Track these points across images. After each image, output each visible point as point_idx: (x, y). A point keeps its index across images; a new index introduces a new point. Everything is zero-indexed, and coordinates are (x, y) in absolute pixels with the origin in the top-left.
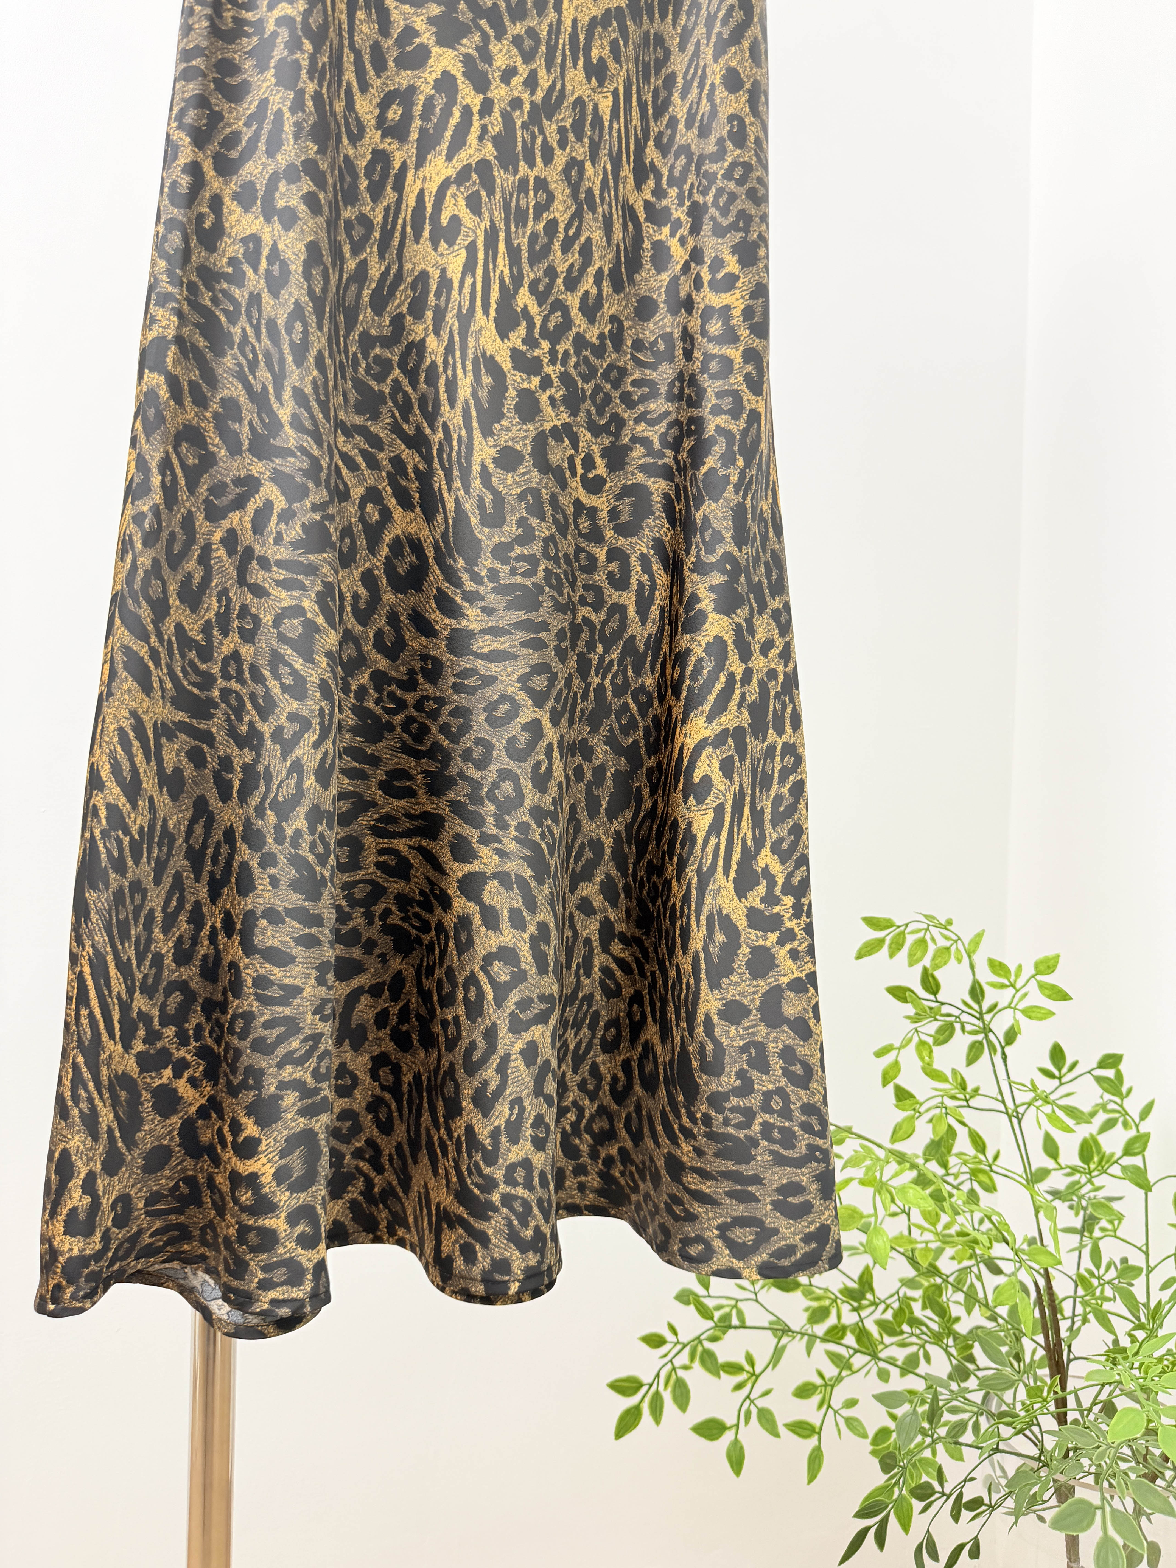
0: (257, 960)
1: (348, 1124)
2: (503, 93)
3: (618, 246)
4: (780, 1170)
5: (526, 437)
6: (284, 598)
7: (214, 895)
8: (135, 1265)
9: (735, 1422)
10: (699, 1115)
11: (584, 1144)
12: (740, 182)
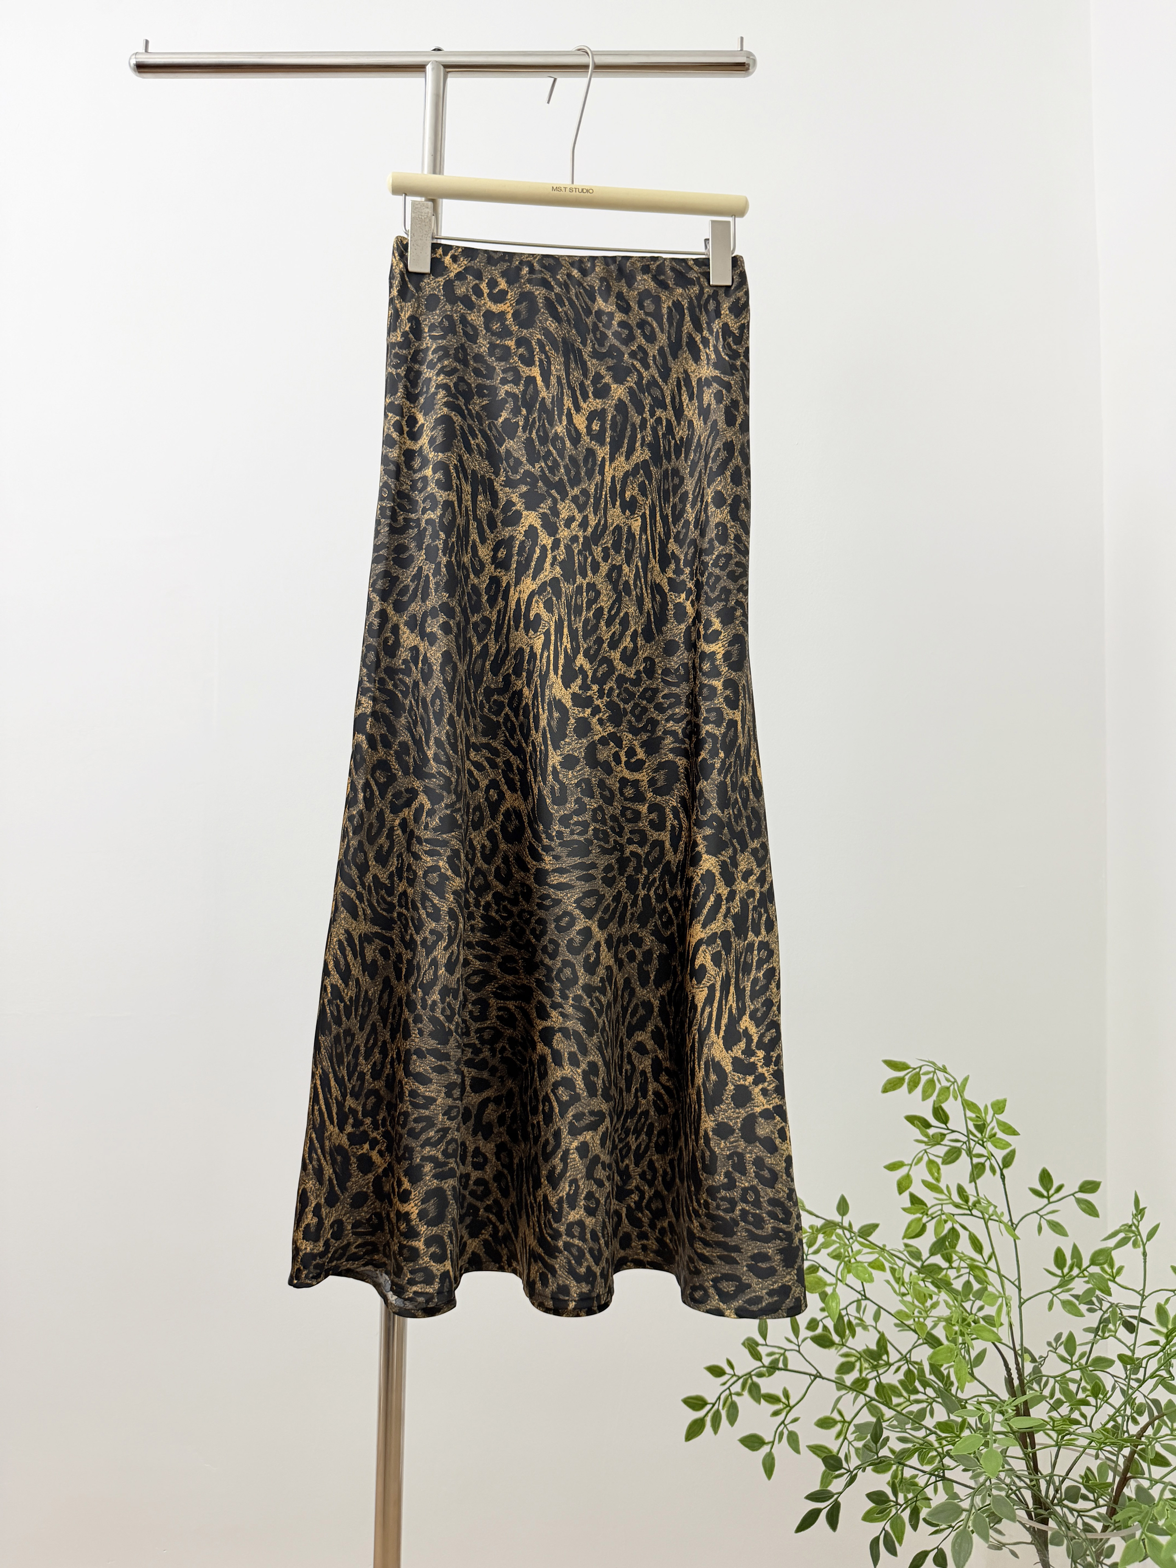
0: (411, 1080)
1: (482, 1188)
2: (566, 534)
3: (648, 612)
4: (753, 1244)
5: (581, 747)
6: (429, 861)
7: (393, 1038)
8: (346, 1265)
9: (771, 1439)
10: (702, 1201)
11: (645, 1217)
12: (723, 568)
